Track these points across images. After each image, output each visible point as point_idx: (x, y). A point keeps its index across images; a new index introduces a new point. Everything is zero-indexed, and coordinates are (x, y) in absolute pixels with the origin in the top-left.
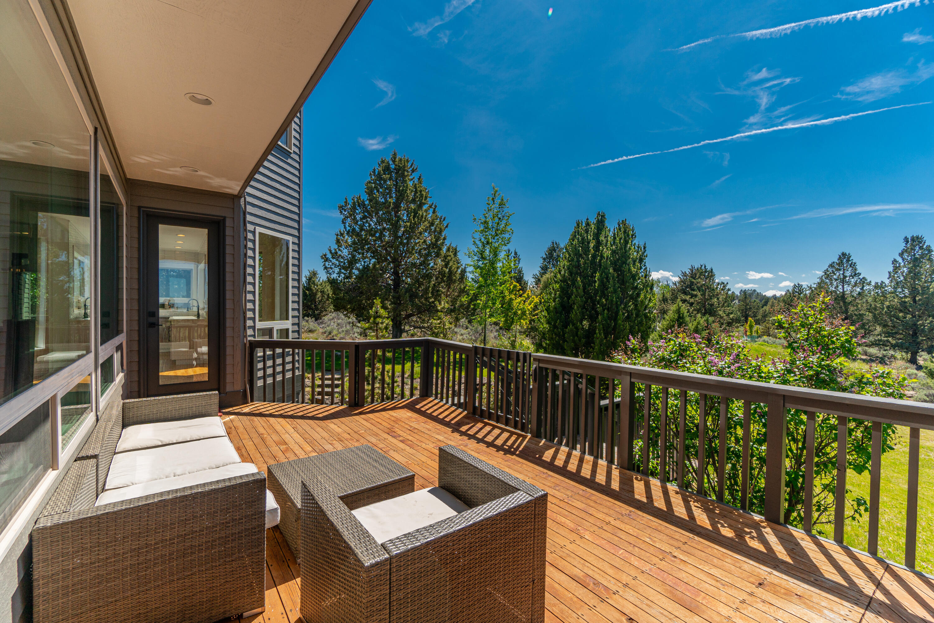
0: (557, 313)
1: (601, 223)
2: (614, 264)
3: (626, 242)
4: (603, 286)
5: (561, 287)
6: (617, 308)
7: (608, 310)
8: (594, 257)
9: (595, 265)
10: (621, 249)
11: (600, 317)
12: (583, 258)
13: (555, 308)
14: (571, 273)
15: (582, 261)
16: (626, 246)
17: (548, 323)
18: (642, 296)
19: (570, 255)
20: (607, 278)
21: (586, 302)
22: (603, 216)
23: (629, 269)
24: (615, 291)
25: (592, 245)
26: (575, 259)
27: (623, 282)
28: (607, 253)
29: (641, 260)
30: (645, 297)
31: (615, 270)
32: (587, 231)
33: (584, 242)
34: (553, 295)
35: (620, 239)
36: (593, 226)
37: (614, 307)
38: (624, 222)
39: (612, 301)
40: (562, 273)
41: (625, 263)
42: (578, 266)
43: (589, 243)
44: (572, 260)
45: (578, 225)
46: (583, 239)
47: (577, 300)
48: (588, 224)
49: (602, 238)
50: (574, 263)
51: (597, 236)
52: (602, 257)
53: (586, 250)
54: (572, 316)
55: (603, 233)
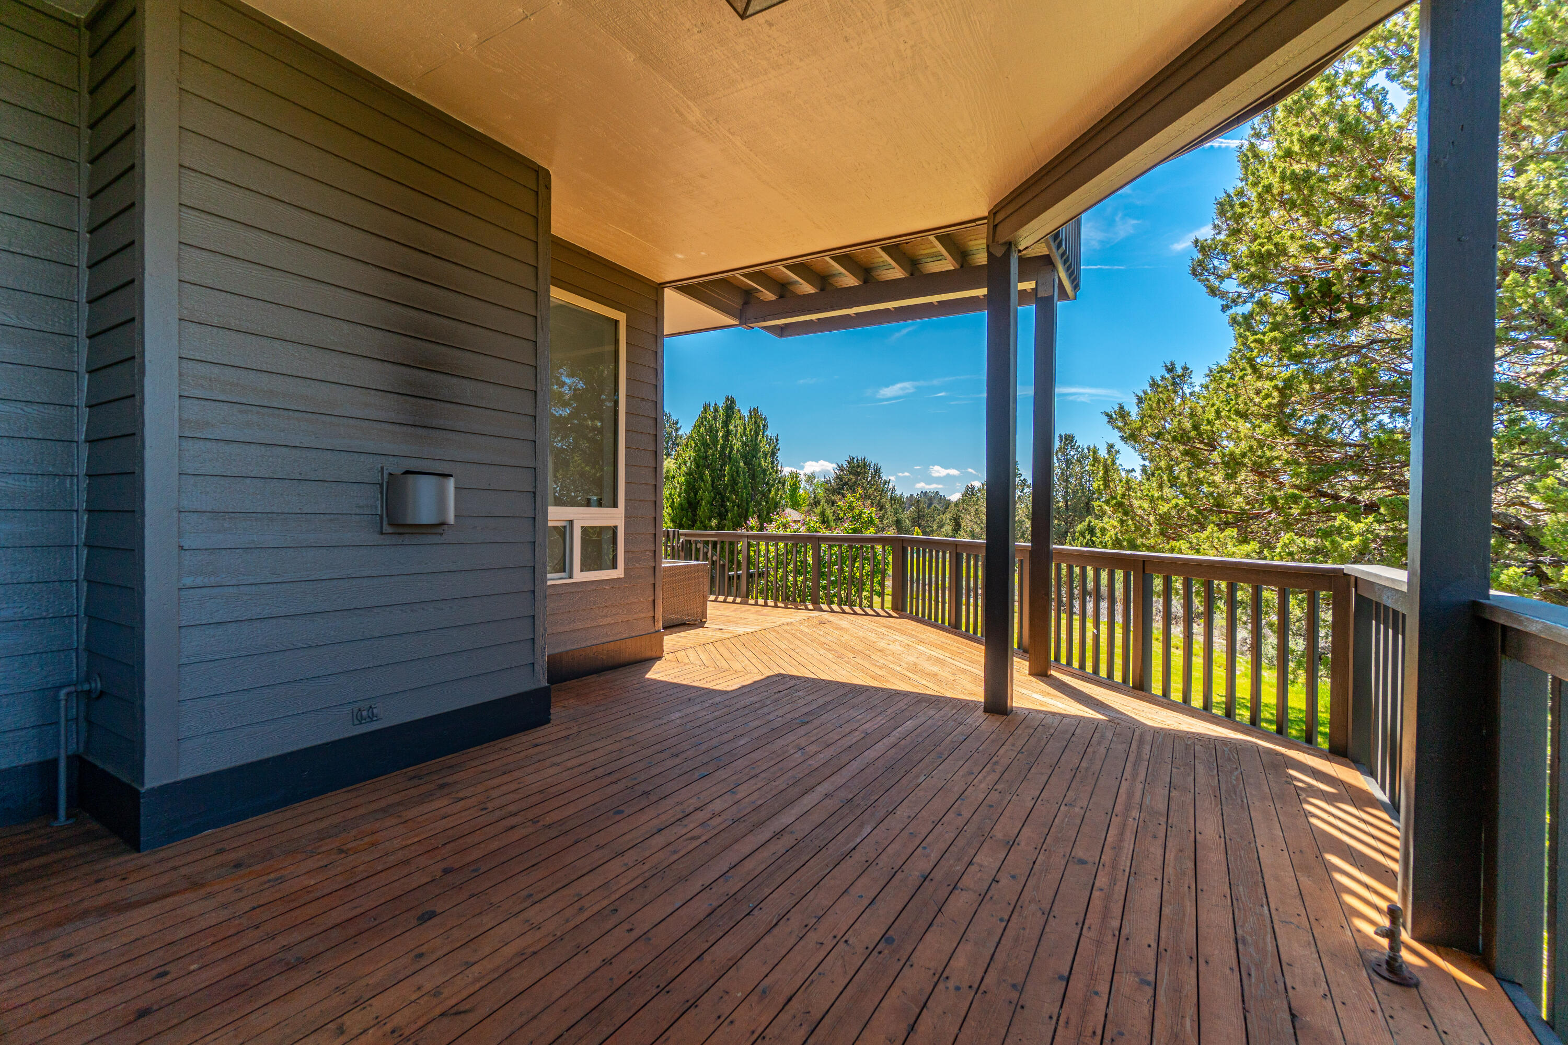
0: (682, 510)
1: (730, 407)
2: (745, 457)
3: (757, 434)
4: (734, 481)
5: (686, 480)
6: (747, 504)
7: (738, 506)
8: (723, 447)
9: (726, 458)
10: (752, 441)
11: (729, 514)
12: (711, 448)
13: (681, 504)
14: (698, 466)
15: (710, 452)
16: (756, 439)
17: (673, 521)
18: (773, 493)
19: (696, 445)
20: (737, 472)
21: (714, 499)
22: (733, 402)
23: (760, 464)
24: (745, 487)
25: (720, 434)
26: (703, 450)
27: (753, 477)
28: (737, 445)
29: (773, 454)
30: (776, 494)
31: (745, 464)
32: (715, 418)
33: (712, 431)
34: (678, 490)
35: (751, 430)
36: (722, 412)
37: (744, 503)
38: (756, 410)
39: (742, 497)
40: (688, 464)
41: (754, 456)
42: (706, 458)
43: (717, 431)
44: (700, 450)
45: (705, 410)
46: (710, 427)
47: (705, 496)
48: (716, 410)
49: (731, 427)
50: (701, 454)
51: (726, 424)
52: (732, 449)
53: (715, 441)
54: (700, 512)
55: (733, 422)
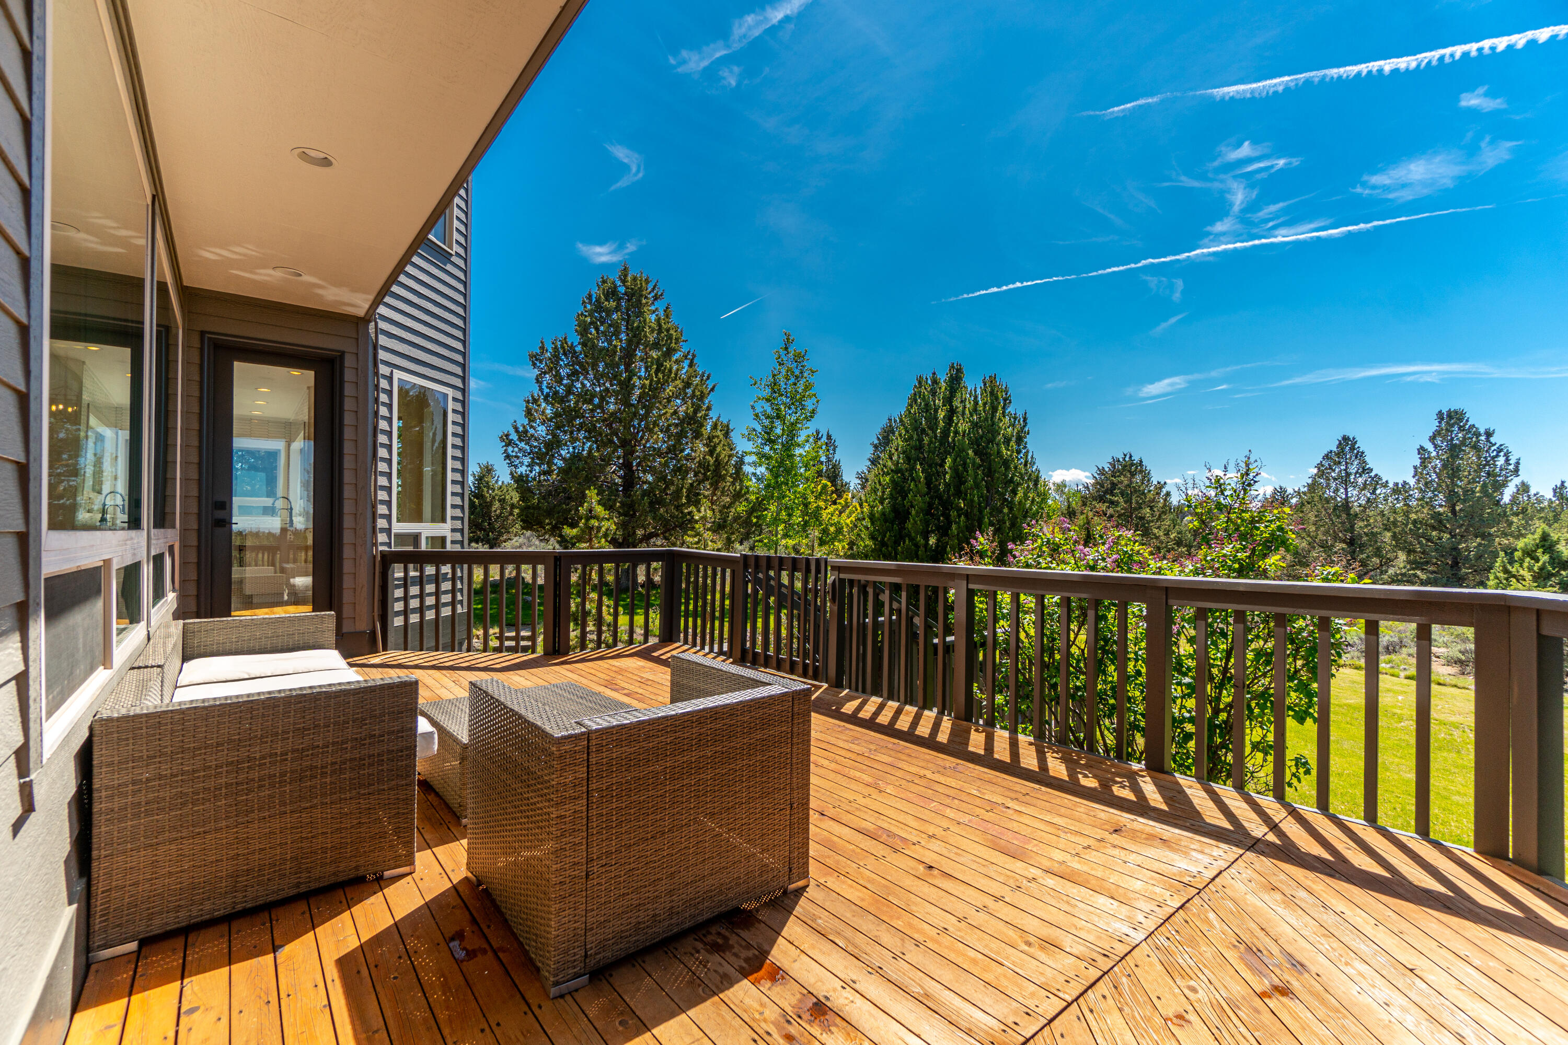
0: (886, 521)
1: (956, 380)
2: (975, 443)
3: (994, 409)
4: (959, 478)
5: (892, 481)
6: (981, 512)
7: (966, 516)
8: (946, 433)
9: (945, 445)
10: (986, 419)
11: (954, 527)
12: (927, 435)
13: (883, 514)
14: (908, 459)
15: (926, 440)
16: (993, 416)
17: (872, 537)
18: (1020, 494)
19: (907, 431)
20: (965, 465)
21: (930, 505)
22: (959, 371)
23: (999, 452)
24: (977, 486)
25: (941, 414)
26: (915, 436)
27: (990, 472)
28: (963, 426)
29: (1019, 440)
30: (1026, 497)
31: (976, 453)
32: (933, 392)
33: (929, 410)
34: (879, 494)
35: (985, 404)
36: (943, 385)
37: (976, 511)
38: (993, 379)
39: (972, 501)
40: (895, 458)
41: (991, 441)
42: (920, 448)
43: (936, 411)
44: (911, 438)
45: (920, 383)
46: (927, 405)
47: (917, 500)
48: (935, 382)
49: (956, 403)
50: (913, 443)
51: (949, 400)
52: (956, 432)
53: (933, 422)
54: (909, 525)
55: (958, 395)
